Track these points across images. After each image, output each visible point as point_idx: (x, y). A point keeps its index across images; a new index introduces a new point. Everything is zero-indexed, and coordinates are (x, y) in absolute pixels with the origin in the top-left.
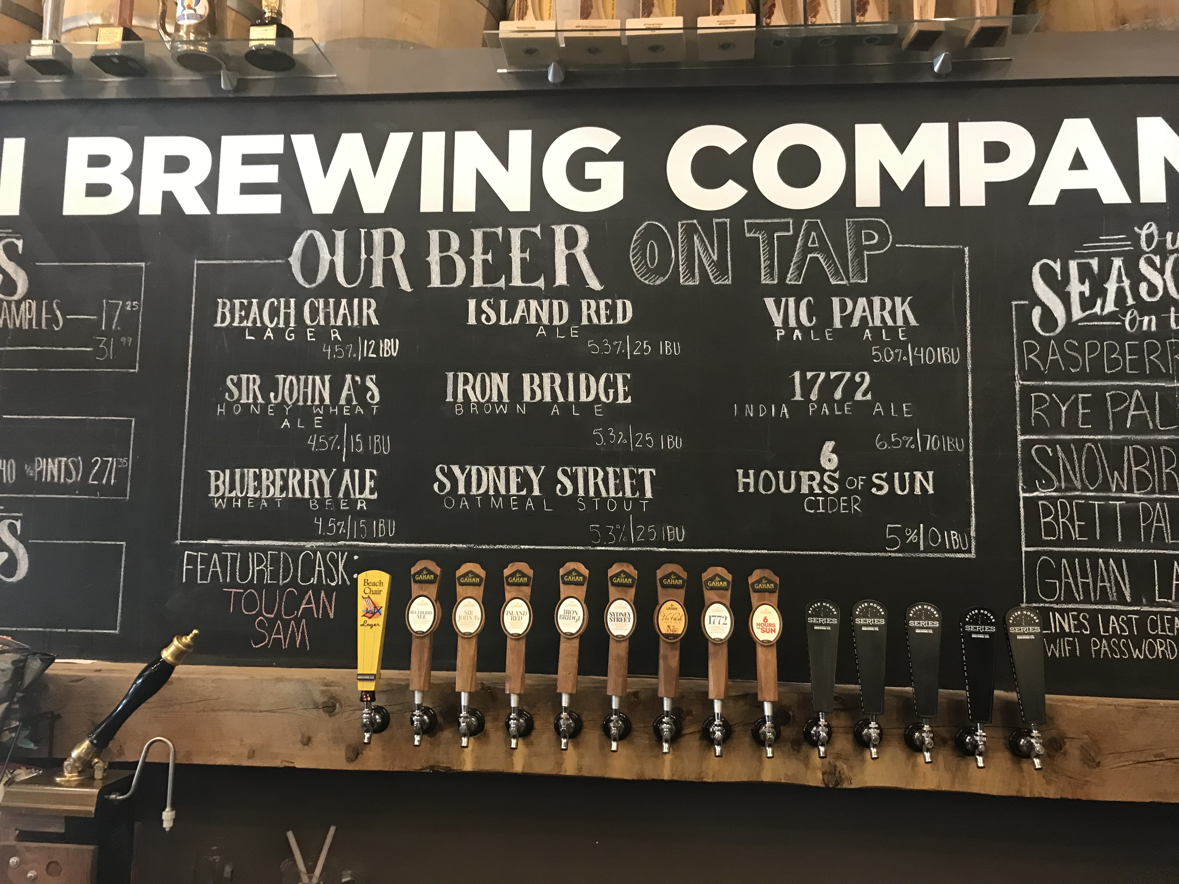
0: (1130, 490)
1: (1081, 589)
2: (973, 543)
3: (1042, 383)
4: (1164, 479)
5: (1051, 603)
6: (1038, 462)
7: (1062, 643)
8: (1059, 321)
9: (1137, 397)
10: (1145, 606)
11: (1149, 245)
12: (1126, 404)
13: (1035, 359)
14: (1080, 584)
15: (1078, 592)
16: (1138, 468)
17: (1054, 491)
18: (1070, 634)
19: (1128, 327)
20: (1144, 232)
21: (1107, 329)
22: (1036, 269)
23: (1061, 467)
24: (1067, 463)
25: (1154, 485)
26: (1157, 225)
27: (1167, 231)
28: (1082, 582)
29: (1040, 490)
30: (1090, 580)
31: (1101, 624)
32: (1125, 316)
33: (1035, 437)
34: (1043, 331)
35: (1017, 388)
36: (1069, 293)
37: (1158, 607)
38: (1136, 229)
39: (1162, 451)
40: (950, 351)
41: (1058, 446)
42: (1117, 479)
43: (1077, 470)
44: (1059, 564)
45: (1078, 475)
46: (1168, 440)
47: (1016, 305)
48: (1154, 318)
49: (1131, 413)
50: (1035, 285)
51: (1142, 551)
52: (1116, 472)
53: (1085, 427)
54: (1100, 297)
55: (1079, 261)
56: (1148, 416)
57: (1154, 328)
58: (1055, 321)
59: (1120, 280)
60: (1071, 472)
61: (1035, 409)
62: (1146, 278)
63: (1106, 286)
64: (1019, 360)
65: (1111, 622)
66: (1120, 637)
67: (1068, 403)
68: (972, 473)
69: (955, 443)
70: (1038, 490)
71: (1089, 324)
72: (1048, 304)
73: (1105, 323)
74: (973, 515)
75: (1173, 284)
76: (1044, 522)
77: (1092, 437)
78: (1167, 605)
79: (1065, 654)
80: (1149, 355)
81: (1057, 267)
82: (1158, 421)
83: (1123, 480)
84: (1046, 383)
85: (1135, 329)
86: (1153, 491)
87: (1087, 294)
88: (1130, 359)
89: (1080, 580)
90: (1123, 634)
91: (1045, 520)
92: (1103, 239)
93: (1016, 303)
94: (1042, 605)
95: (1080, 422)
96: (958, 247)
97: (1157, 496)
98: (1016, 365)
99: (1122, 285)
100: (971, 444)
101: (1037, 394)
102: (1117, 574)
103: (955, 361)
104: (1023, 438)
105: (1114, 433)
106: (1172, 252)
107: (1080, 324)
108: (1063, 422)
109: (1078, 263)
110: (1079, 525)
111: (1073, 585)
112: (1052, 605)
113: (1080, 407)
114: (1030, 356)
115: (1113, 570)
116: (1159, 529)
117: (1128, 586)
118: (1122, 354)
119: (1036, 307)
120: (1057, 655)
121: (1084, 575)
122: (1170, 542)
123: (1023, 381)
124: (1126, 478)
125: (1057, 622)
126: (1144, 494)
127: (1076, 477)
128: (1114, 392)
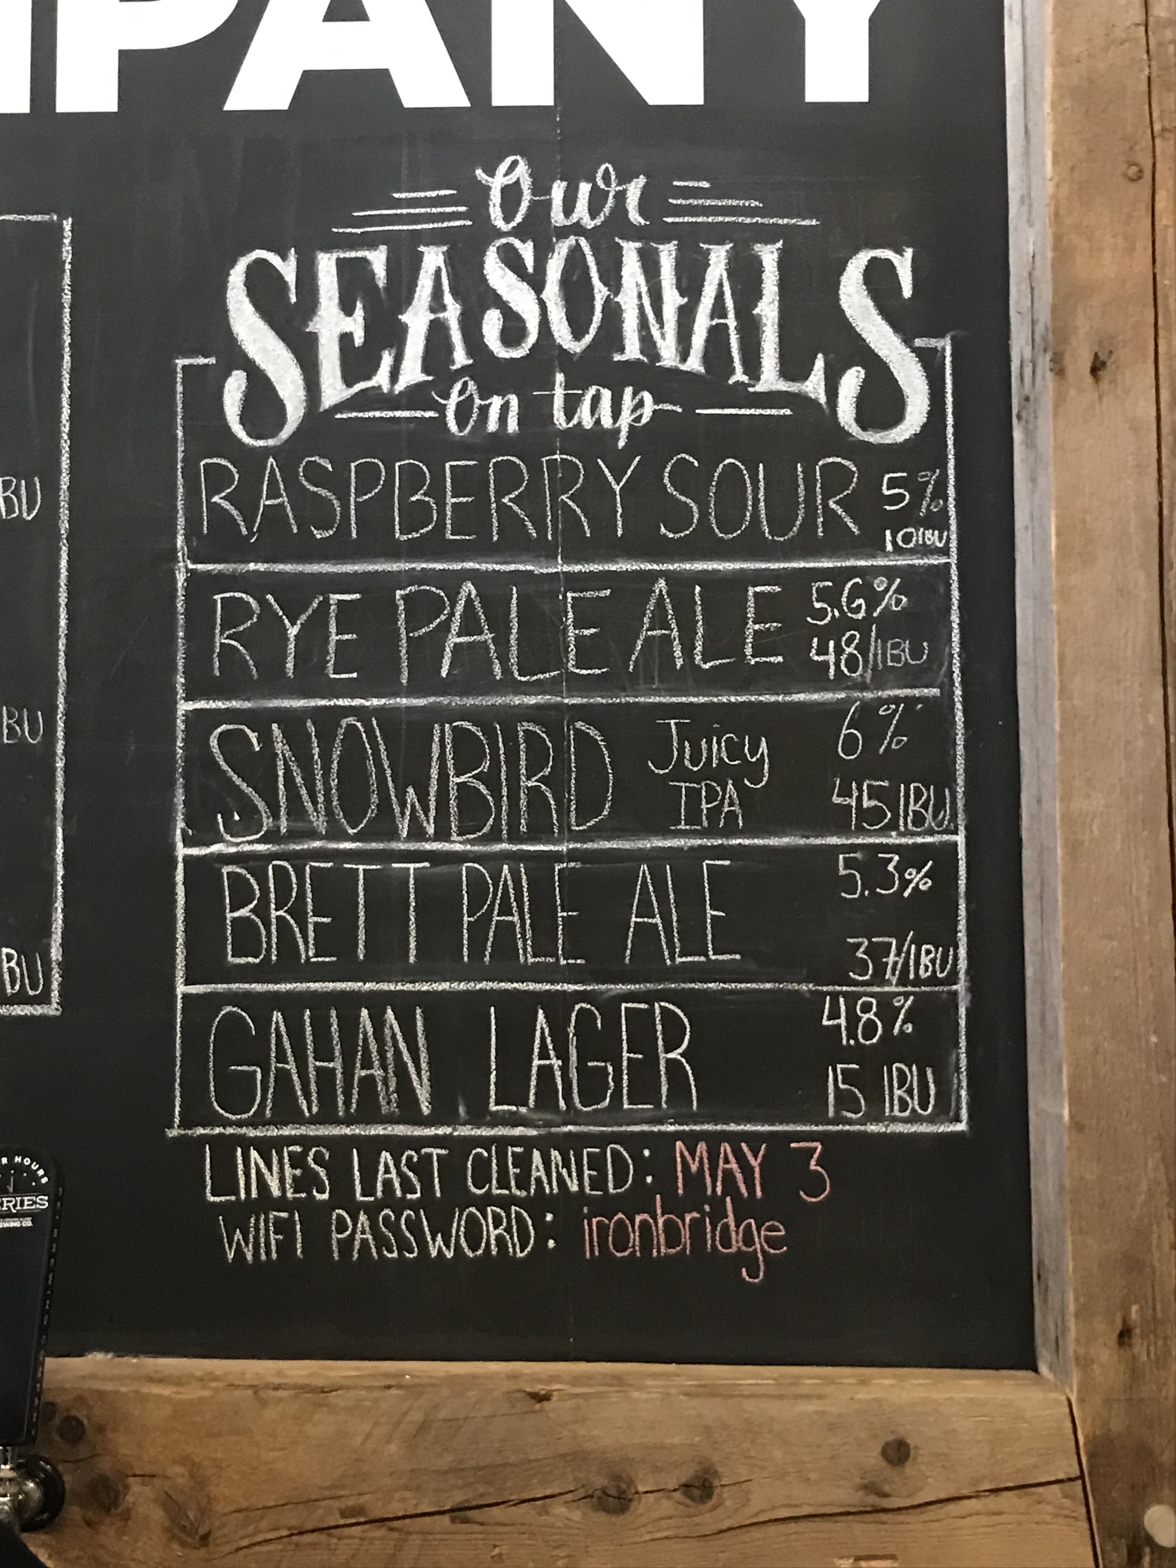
0: (442, 834)
1: (313, 1088)
2: (56, 978)
3: (242, 568)
4: (523, 802)
5: (240, 1124)
6: (225, 767)
7: (262, 1225)
8: (290, 409)
9: (469, 601)
10: (464, 1124)
11: (508, 217)
12: (443, 617)
13: (226, 505)
14: (312, 1075)
15: (307, 1095)
16: (462, 779)
17: (258, 841)
18: (282, 1203)
19: (452, 425)
20: (497, 182)
21: (404, 426)
22: (237, 276)
23: (281, 779)
24: (294, 767)
25: (498, 819)
26: (530, 164)
27: (553, 181)
28: (318, 1069)
29: (228, 837)
30: (337, 1065)
31: (357, 1173)
32: (447, 397)
33: (220, 705)
34: (249, 435)
35: (181, 578)
36: (313, 338)
37: (493, 1125)
38: (479, 173)
39: (521, 734)
40: (18, 486)
41: (275, 726)
42: (413, 806)
43: (319, 785)
44: (264, 1023)
45: (321, 799)
46: (537, 707)
47: (184, 367)
48: (514, 400)
49: (453, 639)
50: (232, 314)
51: (463, 986)
52: (411, 790)
53: (343, 676)
54: (390, 346)
55: (342, 255)
56: (492, 646)
57: (513, 426)
58: (280, 407)
59: (437, 304)
60: (304, 792)
61: (222, 634)
62: (498, 297)
63: (403, 318)
64: (186, 509)
65: (381, 1168)
66: (399, 1206)
67: (304, 617)
68: (60, 798)
69: (20, 723)
70: (220, 840)
71: (360, 415)
72: (263, 366)
73: (398, 414)
74: (59, 905)
75: (563, 314)
76: (234, 920)
77: (357, 702)
78: (514, 1120)
79: (268, 1253)
80: (499, 495)
81: (288, 270)
82: (514, 660)
83: (426, 811)
84: (252, 566)
85: (469, 428)
86: (494, 836)
87: (359, 339)
88: (454, 505)
89: (311, 1063)
90: (409, 1196)
91: (236, 914)
92: (400, 199)
93: (187, 362)
94: (218, 1130)
95: (330, 665)
96: (47, 217)
97: (505, 846)
98: (181, 521)
99: (441, 315)
100: (61, 724)
101: (227, 595)
102: (402, 1045)
103: (29, 512)
104: (191, 706)
105: (410, 692)
106: (563, 233)
107: (338, 416)
108: (290, 665)
109: (339, 260)
110: (316, 924)
111: (295, 1077)
112: (244, 1130)
113: (333, 629)
114: (216, 499)
115: (394, 1036)
116: (505, 929)
117: (425, 1075)
118: (436, 491)
119: (236, 373)
120: (249, 1257)
121: (324, 1052)
122: (531, 960)
123: (194, 562)
124: (432, 805)
125: (253, 1172)
126: (472, 842)
127: (315, 803)
128: (413, 588)
